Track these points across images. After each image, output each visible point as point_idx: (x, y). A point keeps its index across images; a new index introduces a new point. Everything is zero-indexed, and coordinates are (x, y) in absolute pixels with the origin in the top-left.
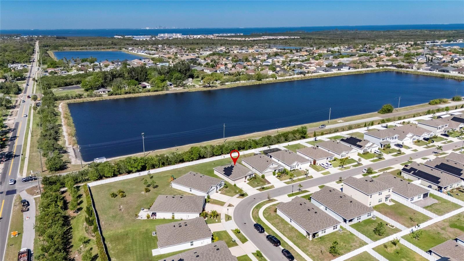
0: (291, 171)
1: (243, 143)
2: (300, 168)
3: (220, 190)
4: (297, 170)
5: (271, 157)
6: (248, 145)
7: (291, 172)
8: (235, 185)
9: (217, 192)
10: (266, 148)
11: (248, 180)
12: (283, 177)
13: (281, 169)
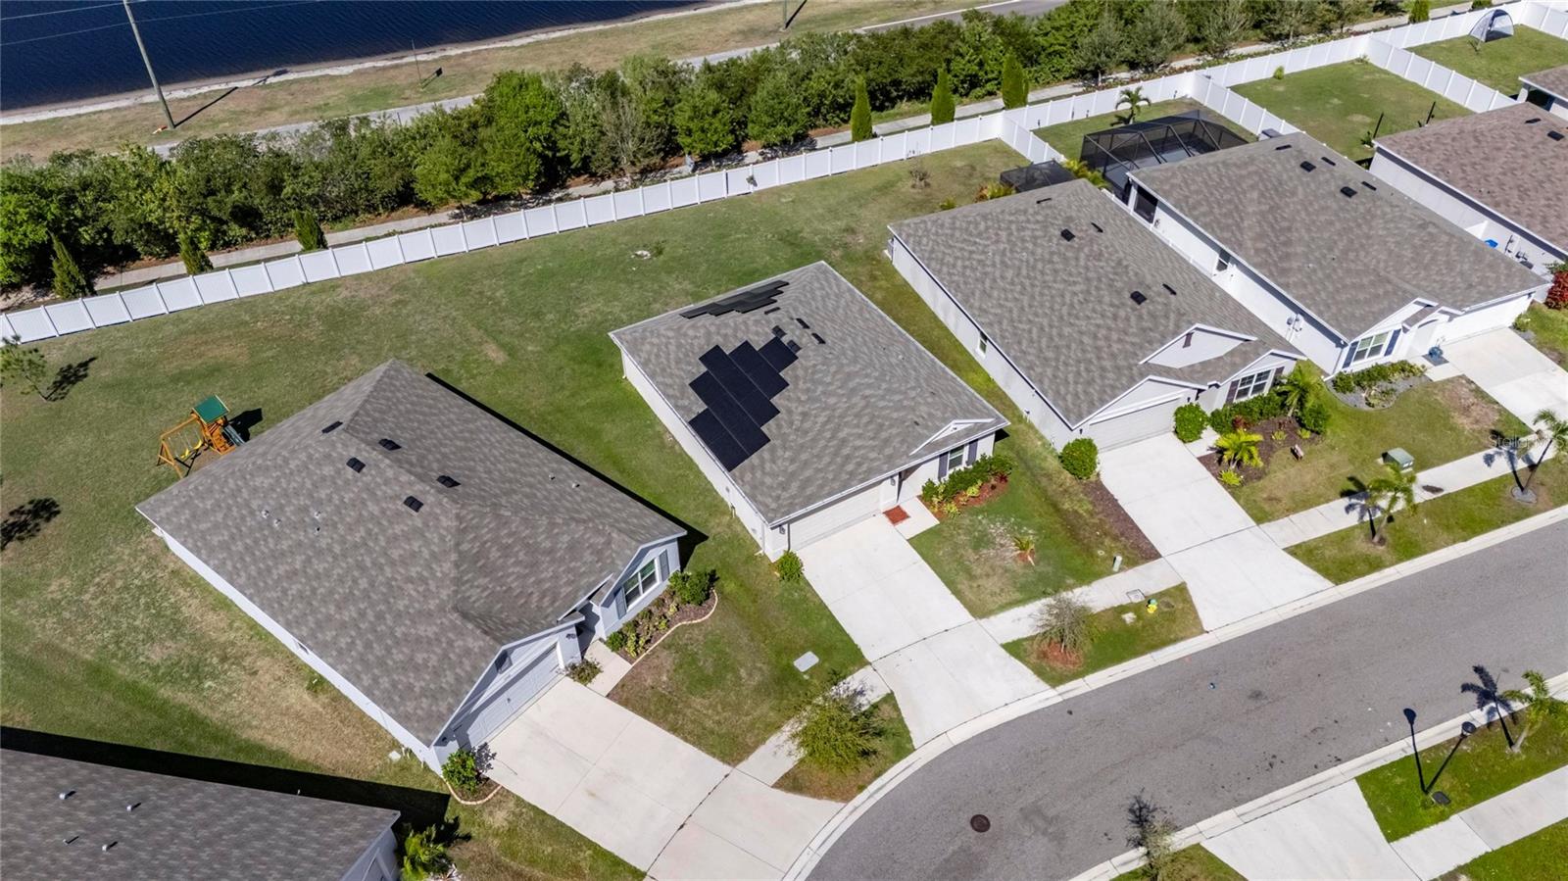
0: (1342, 384)
1: (924, 46)
2: (1435, 355)
3: (617, 642)
4: (1404, 368)
5: (1148, 204)
6: (958, 65)
7: (1348, 399)
8: (790, 566)
9: (584, 672)
10: (1102, 103)
11: (928, 494)
12: (1283, 475)
13: (1262, 376)
